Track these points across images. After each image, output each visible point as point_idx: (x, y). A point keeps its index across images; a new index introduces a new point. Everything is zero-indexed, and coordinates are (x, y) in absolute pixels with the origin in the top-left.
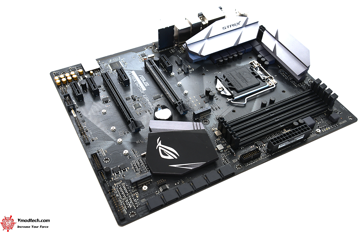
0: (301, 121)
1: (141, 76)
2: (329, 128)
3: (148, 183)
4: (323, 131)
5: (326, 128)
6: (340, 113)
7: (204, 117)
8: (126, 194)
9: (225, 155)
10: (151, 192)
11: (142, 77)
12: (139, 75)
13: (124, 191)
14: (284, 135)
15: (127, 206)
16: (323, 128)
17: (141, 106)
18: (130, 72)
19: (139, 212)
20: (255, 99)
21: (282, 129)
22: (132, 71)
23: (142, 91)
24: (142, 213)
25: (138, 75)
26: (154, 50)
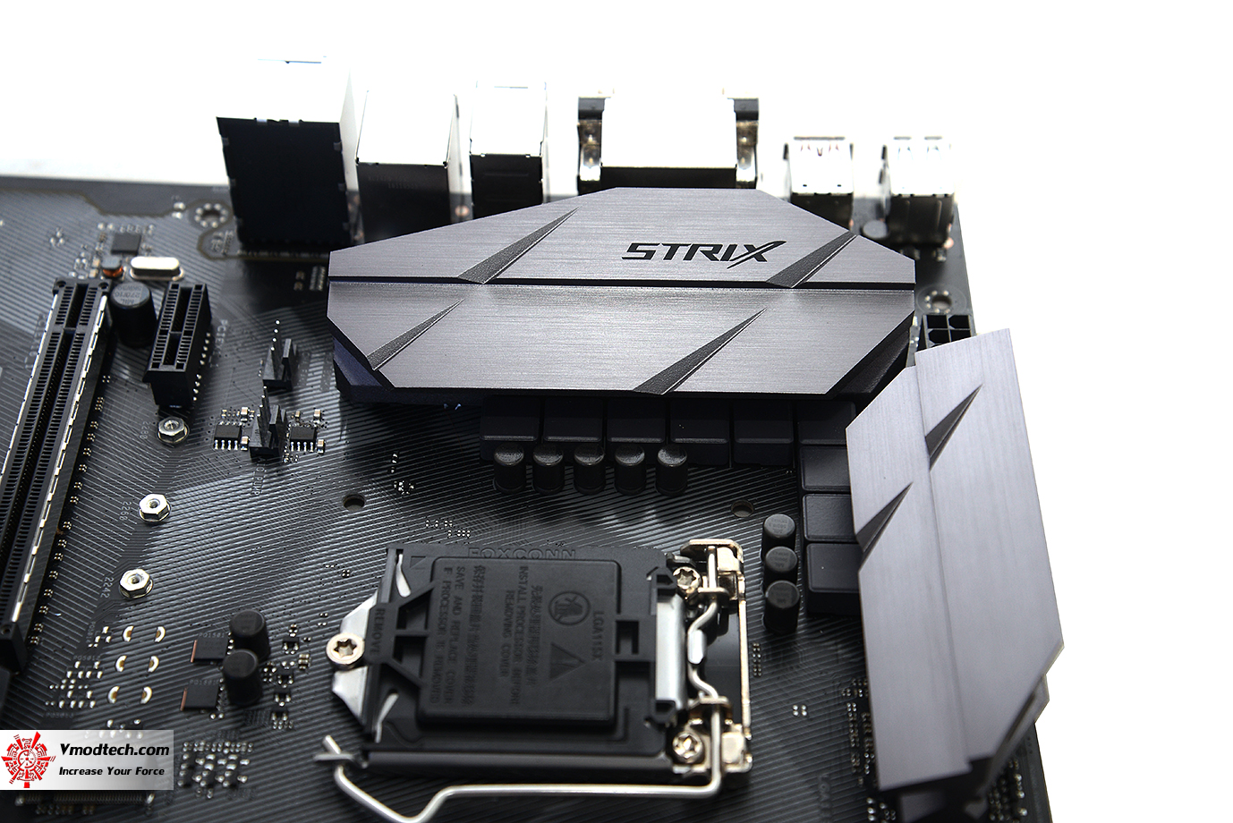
26: (215, 234)
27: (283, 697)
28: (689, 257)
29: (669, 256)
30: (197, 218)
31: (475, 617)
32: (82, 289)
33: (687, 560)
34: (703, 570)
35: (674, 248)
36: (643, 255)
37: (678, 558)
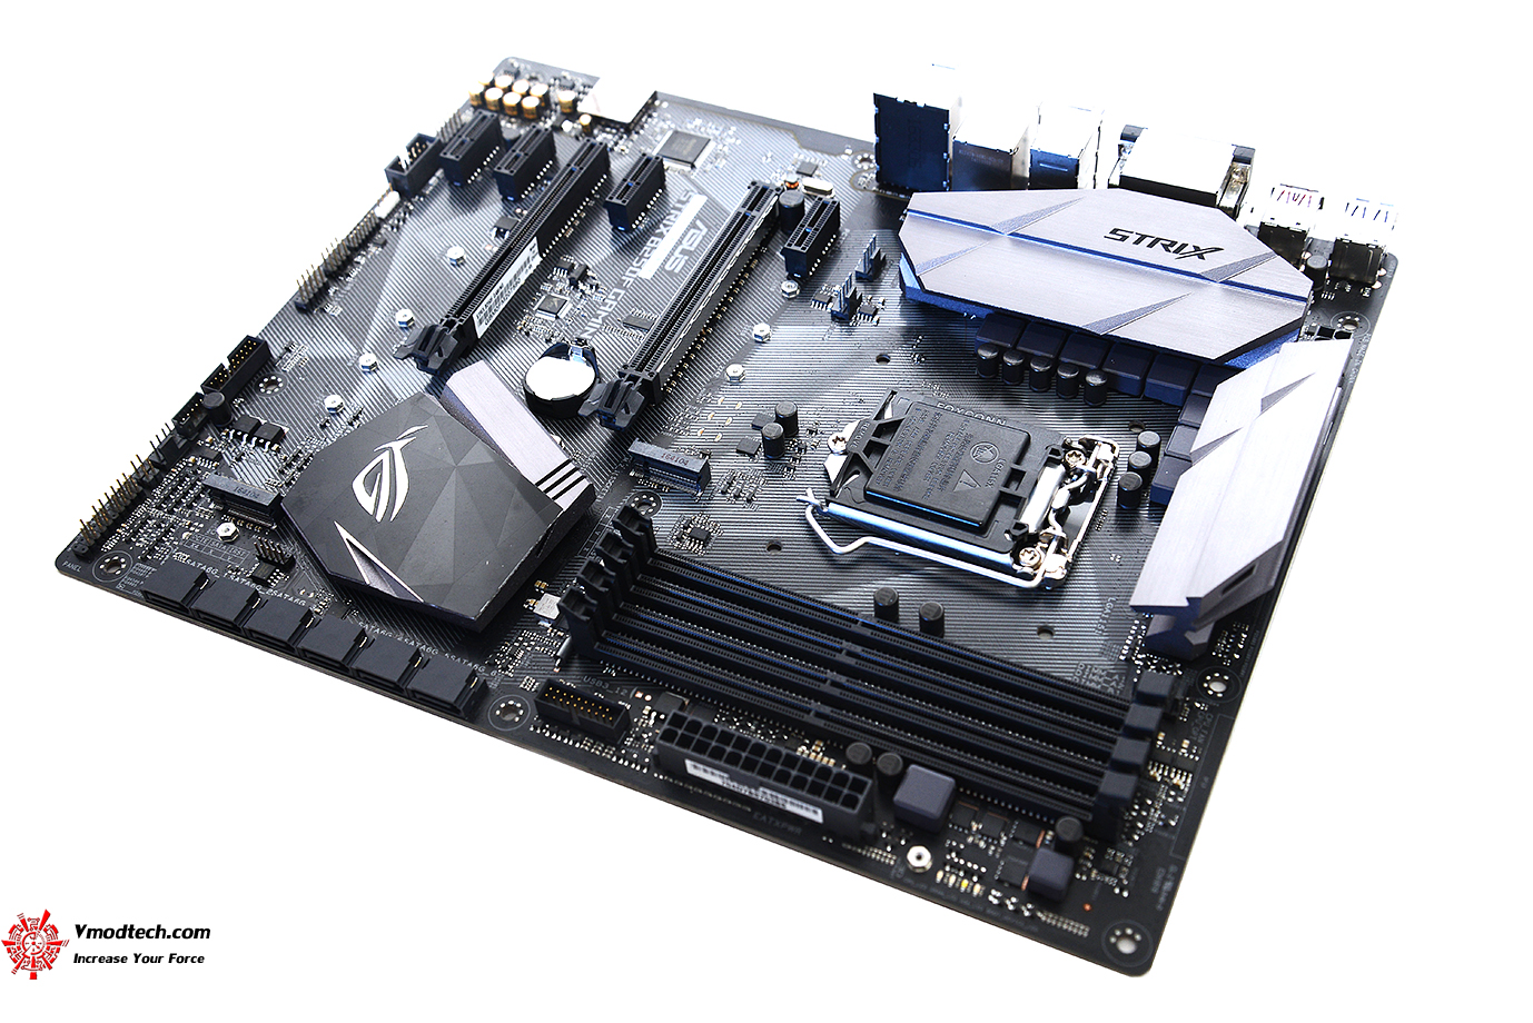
0: (889, 762)
1: (699, 229)
2: (977, 889)
3: (255, 524)
4: (940, 875)
5: (970, 880)
6: (1117, 891)
7: (660, 486)
8: (179, 503)
9: (533, 643)
10: (226, 557)
11: (698, 232)
12: (701, 220)
13: (186, 493)
14: (792, 761)
15: (134, 535)
16: (955, 866)
17: (562, 315)
18: (690, 193)
19: (131, 575)
20: (908, 570)
21: (812, 734)
22: (702, 192)
23: (635, 272)
24: (133, 583)
25: (697, 218)
26: (864, 174)
27: (795, 459)
28: (1150, 246)
29: (1137, 242)
30: (857, 162)
31: (924, 441)
32: (764, 190)
33: (1081, 447)
34: (1088, 456)
35: (1143, 237)
36: (1119, 237)
37: (1075, 445)
